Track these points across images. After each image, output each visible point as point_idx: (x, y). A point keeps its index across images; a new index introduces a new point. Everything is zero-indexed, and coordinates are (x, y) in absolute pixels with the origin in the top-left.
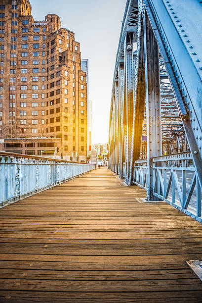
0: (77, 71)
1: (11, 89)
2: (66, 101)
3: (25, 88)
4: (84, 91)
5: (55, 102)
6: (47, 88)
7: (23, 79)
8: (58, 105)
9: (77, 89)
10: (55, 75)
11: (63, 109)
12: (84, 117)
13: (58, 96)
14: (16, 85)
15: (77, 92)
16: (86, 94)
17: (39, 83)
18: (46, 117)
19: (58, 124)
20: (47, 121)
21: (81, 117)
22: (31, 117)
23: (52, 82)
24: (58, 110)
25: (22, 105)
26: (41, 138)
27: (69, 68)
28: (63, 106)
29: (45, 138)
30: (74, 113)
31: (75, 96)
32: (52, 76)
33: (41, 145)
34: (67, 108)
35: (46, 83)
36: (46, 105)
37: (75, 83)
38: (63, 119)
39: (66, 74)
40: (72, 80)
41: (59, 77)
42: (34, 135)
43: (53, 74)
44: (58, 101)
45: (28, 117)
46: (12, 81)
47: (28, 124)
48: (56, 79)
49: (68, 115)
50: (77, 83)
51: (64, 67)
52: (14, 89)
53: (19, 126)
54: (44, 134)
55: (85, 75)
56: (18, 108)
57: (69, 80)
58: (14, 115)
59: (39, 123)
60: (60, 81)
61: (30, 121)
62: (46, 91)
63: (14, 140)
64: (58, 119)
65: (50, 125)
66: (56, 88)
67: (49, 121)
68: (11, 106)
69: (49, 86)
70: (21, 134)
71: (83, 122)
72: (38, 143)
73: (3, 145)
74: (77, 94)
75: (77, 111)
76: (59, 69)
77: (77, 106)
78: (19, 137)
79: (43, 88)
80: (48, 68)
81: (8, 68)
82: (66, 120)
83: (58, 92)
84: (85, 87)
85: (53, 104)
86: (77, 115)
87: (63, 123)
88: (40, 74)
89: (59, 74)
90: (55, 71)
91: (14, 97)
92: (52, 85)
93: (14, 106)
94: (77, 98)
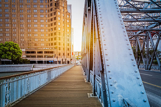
0: (65, 12)
1: (28, 21)
2: (59, 29)
3: (36, 21)
4: (69, 24)
5: (53, 29)
6: (49, 22)
7: (35, 16)
8: (55, 31)
9: (65, 22)
10: (53, 14)
11: (58, 33)
12: (69, 38)
13: (55, 26)
14: (31, 19)
15: (65, 24)
16: (70, 25)
17: (44, 18)
18: (48, 38)
19: (55, 41)
20: (49, 40)
21: (67, 38)
22: (40, 37)
23: (52, 18)
24: (55, 34)
25: (35, 31)
26: (46, 48)
27: (61, 10)
28: (58, 31)
29: (48, 49)
30: (64, 35)
31: (64, 26)
32: (51, 15)
34: (60, 33)
35: (48, 18)
36: (49, 31)
38: (58, 39)
39: (59, 13)
40: (62, 17)
42: (42, 47)
44: (55, 29)
45: (38, 37)
46: (28, 17)
47: (39, 41)
48: (54, 16)
49: (61, 37)
50: (65, 19)
51: (58, 10)
52: (30, 21)
53: (34, 42)
54: (48, 47)
55: (70, 14)
56: (33, 32)
57: (60, 17)
58: (31, 36)
59: (45, 41)
60: (56, 17)
61: (40, 39)
62: (48, 23)
63: (31, 50)
64: (55, 39)
65: (51, 42)
66: (54, 21)
67: (50, 40)
68: (29, 31)
69: (50, 20)
70: (35, 47)
71: (68, 41)
72: (45, 51)
73: (25, 52)
74: (65, 25)
75: (65, 35)
76: (55, 11)
77: (65, 32)
78: (34, 48)
80: (49, 10)
81: (26, 9)
82: (60, 39)
83: (55, 24)
84: (70, 21)
85: (52, 30)
87: (58, 41)
88: (44, 13)
89: (55, 13)
90: (53, 12)
91: (30, 26)
92: (52, 20)
93: (30, 31)
94: (65, 27)
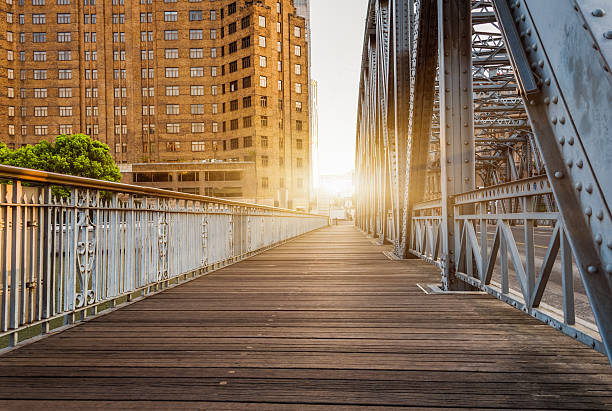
0: (285, 17)
1: (144, 57)
2: (263, 83)
3: (174, 54)
4: (302, 61)
5: (240, 85)
6: (223, 55)
7: (169, 36)
8: (247, 92)
9: (286, 55)
10: (239, 25)
11: (257, 100)
12: (301, 117)
13: (246, 72)
14: (154, 47)
15: (286, 63)
16: (306, 67)
17: (205, 43)
18: (221, 118)
19: (246, 132)
20: (224, 126)
21: (296, 116)
22: (190, 117)
23: (233, 40)
24: (247, 101)
25: (169, 92)
26: (213, 161)
27: (269, 8)
28: (257, 92)
29: (221, 161)
30: (282, 107)
31: (282, 71)
32: (232, 28)
33: (211, 176)
34: (265, 97)
35: (220, 43)
36: (221, 91)
37: (282, 43)
38: (257, 121)
39: (261, 22)
40: (274, 36)
41: (247, 30)
42: (197, 155)
43: (235, 23)
44: (247, 82)
45: (183, 117)
46: (145, 38)
47: (183, 131)
48: (241, 34)
49: (269, 112)
50: (286, 43)
51: (257, 7)
52: (152, 57)
53: (164, 136)
54: (219, 154)
55: (303, 24)
56: (160, 98)
57: (268, 36)
58: (152, 112)
59: (206, 131)
60: (249, 37)
61: (187, 125)
62: (220, 62)
63: (154, 167)
64: (248, 121)
65: (230, 134)
66: (241, 54)
67: (228, 126)
68: (145, 94)
69: (227, 50)
70: (170, 154)
71: (299, 128)
72: (206, 173)
73: (132, 178)
74: (286, 68)
75: (287, 104)
76: (246, 13)
77: (287, 93)
78: (164, 161)
79: (214, 55)
80: (222, 10)
81: (136, 10)
82: (265, 124)
83: (247, 62)
84: (303, 50)
85: (236, 89)
86: (287, 111)
87: (258, 130)
88: (205, 23)
89: (246, 22)
90: (238, 15)
91: (152, 75)
92: (233, 48)
93: (152, 94)
94: (286, 76)
